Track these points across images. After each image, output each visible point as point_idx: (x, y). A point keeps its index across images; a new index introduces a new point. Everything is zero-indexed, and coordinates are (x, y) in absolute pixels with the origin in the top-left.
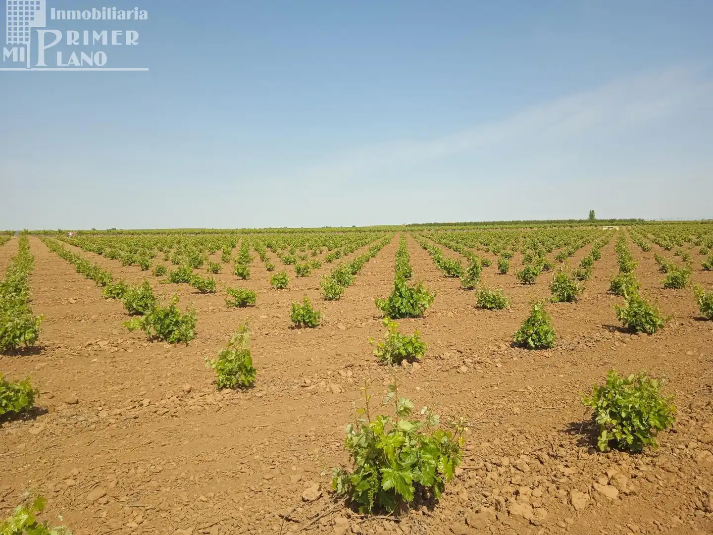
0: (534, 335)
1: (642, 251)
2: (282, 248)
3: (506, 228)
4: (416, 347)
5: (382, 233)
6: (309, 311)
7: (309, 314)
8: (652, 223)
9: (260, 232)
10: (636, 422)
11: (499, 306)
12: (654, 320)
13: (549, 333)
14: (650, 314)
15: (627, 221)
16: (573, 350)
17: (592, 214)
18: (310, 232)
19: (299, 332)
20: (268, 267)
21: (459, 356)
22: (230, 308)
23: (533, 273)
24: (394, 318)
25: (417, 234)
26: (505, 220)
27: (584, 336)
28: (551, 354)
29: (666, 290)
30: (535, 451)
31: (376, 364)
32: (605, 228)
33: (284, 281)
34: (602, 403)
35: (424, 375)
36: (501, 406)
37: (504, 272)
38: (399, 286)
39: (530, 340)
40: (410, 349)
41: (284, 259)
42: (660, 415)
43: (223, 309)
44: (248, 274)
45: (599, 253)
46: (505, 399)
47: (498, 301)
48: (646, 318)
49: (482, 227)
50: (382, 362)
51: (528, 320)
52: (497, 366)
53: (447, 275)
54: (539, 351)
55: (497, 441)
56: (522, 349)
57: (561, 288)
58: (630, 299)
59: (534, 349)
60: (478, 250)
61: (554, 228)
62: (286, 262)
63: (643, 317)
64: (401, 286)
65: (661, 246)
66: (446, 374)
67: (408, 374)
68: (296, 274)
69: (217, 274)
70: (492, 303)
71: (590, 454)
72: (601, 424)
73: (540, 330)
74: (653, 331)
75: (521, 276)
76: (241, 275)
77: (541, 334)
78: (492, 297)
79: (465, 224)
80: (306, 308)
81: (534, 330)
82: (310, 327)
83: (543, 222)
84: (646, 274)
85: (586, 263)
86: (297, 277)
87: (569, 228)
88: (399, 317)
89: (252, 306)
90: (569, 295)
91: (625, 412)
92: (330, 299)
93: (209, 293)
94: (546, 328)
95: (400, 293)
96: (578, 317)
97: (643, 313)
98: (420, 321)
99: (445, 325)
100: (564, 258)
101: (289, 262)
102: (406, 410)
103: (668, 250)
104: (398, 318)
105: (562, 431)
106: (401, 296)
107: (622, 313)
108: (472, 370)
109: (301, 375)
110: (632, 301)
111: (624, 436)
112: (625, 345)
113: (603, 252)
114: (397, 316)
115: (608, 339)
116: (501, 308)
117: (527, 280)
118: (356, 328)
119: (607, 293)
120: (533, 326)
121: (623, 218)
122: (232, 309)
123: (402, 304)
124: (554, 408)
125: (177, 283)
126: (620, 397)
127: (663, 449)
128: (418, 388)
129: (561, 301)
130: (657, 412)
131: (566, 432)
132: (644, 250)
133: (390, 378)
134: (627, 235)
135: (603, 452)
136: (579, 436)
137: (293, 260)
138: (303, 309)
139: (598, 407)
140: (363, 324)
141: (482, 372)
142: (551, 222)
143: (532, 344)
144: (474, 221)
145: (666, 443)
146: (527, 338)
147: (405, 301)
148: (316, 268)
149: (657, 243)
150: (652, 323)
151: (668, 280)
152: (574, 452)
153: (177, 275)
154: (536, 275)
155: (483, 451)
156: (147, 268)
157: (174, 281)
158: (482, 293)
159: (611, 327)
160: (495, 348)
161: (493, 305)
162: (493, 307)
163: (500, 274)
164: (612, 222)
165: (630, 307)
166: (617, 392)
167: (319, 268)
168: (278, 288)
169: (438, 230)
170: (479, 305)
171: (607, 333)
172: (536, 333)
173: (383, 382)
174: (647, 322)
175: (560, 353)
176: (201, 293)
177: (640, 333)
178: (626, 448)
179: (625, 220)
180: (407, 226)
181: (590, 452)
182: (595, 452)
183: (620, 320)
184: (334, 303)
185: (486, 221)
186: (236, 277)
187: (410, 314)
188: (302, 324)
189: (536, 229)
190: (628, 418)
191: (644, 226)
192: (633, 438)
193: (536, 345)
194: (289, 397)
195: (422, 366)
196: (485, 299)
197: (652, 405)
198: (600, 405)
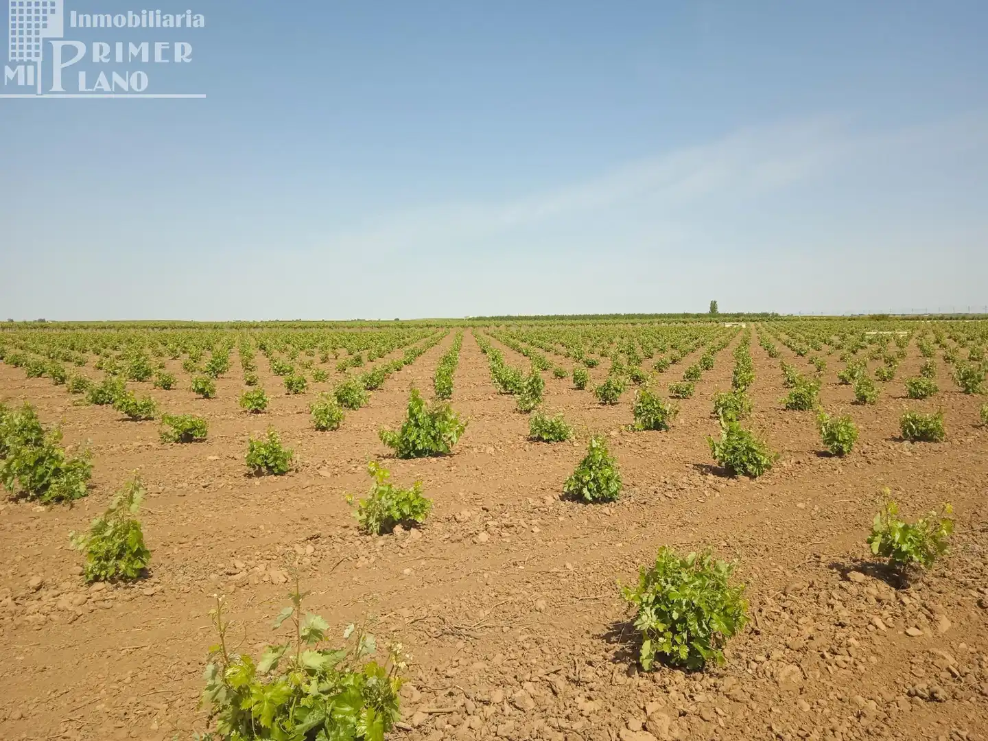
0: (591, 483)
1: (768, 356)
2: (280, 351)
3: (601, 324)
4: (415, 506)
5: (432, 330)
6: (275, 451)
7: (274, 454)
8: (790, 319)
9: (257, 327)
10: (694, 626)
11: (560, 437)
12: (759, 459)
13: (613, 480)
14: (755, 450)
15: (758, 315)
16: (645, 503)
17: (713, 306)
18: (330, 327)
19: (257, 481)
20: (248, 379)
21: (483, 515)
22: (165, 444)
23: (616, 389)
24: (407, 457)
25: (480, 332)
26: (600, 313)
27: (666, 482)
28: (613, 511)
29: (787, 413)
30: (548, 675)
31: (356, 533)
32: (728, 325)
33: (260, 402)
34: (648, 597)
35: (423, 548)
36: (520, 598)
37: (580, 387)
38: (415, 411)
39: (585, 491)
40: (406, 510)
41: (276, 367)
42: (726, 615)
43: (154, 446)
44: (213, 391)
45: (712, 360)
46: (530, 586)
47: (558, 430)
48: (748, 455)
49: (569, 322)
50: (365, 530)
51: (585, 462)
52: (532, 532)
53: (503, 391)
54: (599, 505)
55: (498, 659)
56: (574, 504)
57: (647, 410)
58: (728, 429)
59: (591, 502)
60: (556, 354)
61: (663, 324)
62: (279, 372)
63: (744, 454)
64: (418, 411)
65: (794, 350)
66: (456, 545)
67: (399, 548)
68: (286, 390)
69: (169, 389)
70: (550, 433)
71: (629, 676)
72: (644, 631)
73: (600, 475)
74: (757, 473)
75: (600, 393)
76: (201, 391)
77: (601, 481)
78: (550, 425)
79: (548, 318)
80: (271, 445)
81: (590, 476)
82: (276, 475)
83: (651, 316)
84: (767, 389)
85: (692, 374)
86: (289, 394)
87: (682, 324)
88: (414, 456)
89: (201, 441)
90: (656, 421)
91: (677, 611)
92: (323, 429)
93: (144, 419)
94: (607, 472)
95: (416, 420)
96: (663, 453)
97: (744, 448)
98: (445, 462)
99: (478, 467)
100: (665, 367)
101: (283, 371)
102: (315, 633)
103: (802, 355)
104: (412, 457)
105: (599, 636)
106: (417, 425)
107: (717, 449)
108: (495, 539)
109: (233, 554)
110: (730, 431)
111: (675, 648)
112: (718, 494)
113: (717, 359)
114: (412, 454)
115: (696, 486)
116: (562, 440)
117: (607, 399)
118: (347, 474)
119: (711, 417)
120: (590, 470)
121: (753, 311)
122: (168, 446)
123: (418, 437)
124: (597, 599)
125: (100, 405)
126: (673, 589)
127: (736, 662)
128: (407, 571)
129: (647, 429)
130: (723, 611)
131: (603, 638)
132: (771, 355)
133: (369, 555)
134: (754, 334)
135: (648, 672)
136: (618, 647)
137: (288, 369)
138: (265, 446)
139: (643, 603)
140: (360, 468)
141: (508, 541)
142: (660, 316)
143: (587, 495)
144: (560, 313)
145: (742, 651)
146: (582, 488)
147: (423, 432)
148: (320, 380)
149: (789, 346)
150: (755, 462)
151: (791, 399)
152: (606, 672)
153: (101, 392)
154: (620, 391)
155: (471, 678)
156: (63, 380)
157: (96, 401)
158: (536, 419)
159: (704, 467)
160: (538, 503)
161: (551, 436)
162: (551, 439)
163: (575, 389)
164: (738, 317)
165: (728, 440)
166: (669, 579)
167: (324, 381)
168: (252, 412)
169: (509, 326)
170: (533, 436)
171: (697, 477)
172: (594, 480)
173: (357, 562)
174: (750, 461)
175: (627, 509)
176: (132, 420)
177: (740, 476)
178: (681, 665)
179: (755, 315)
180: (470, 319)
181: (629, 673)
182: (636, 672)
183: (715, 457)
184: (328, 435)
185: (575, 314)
186: (194, 395)
187: (431, 451)
188: (264, 469)
189: (639, 326)
190: (683, 620)
191: (778, 322)
192: (688, 650)
193: (594, 497)
194: (199, 592)
195: (424, 533)
196: (541, 427)
197: (717, 599)
198: (645, 599)
